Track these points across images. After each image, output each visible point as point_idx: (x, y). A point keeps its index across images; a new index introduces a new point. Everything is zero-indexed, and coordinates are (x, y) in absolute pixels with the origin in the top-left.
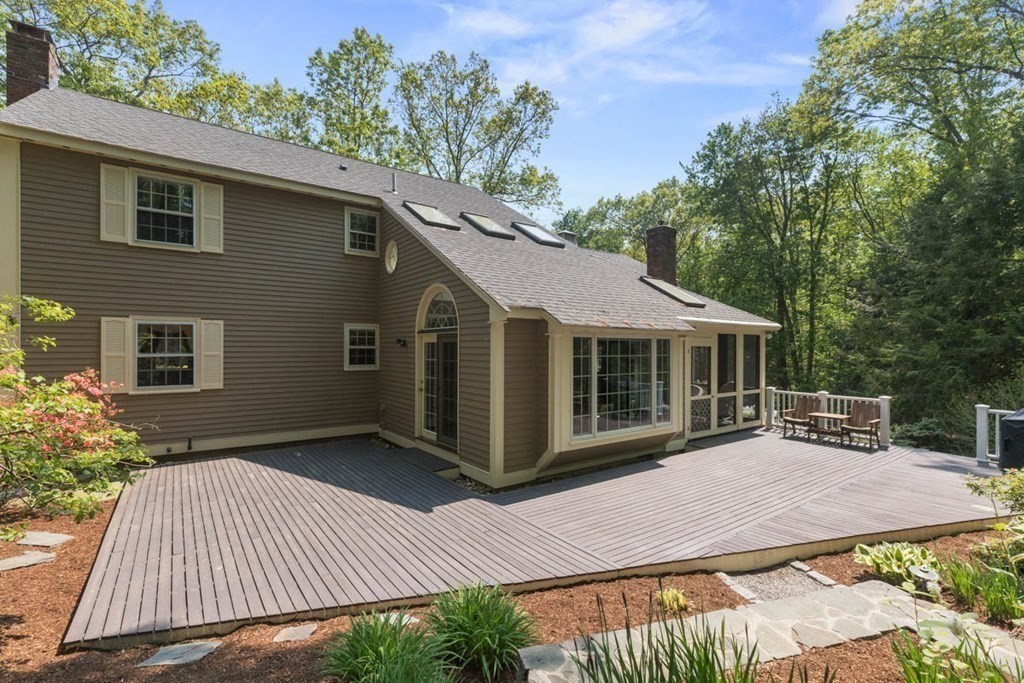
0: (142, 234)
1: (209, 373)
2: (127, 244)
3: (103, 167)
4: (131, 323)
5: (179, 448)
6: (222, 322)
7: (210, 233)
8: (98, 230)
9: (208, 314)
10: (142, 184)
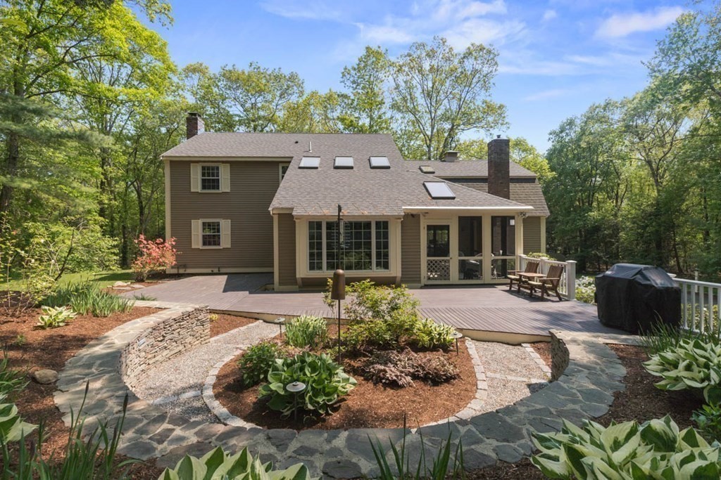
0: (204, 187)
1: (226, 242)
2: (198, 192)
3: (192, 164)
4: (200, 222)
5: (216, 270)
6: (230, 221)
7: (225, 186)
8: (190, 188)
9: (225, 217)
10: (203, 168)
